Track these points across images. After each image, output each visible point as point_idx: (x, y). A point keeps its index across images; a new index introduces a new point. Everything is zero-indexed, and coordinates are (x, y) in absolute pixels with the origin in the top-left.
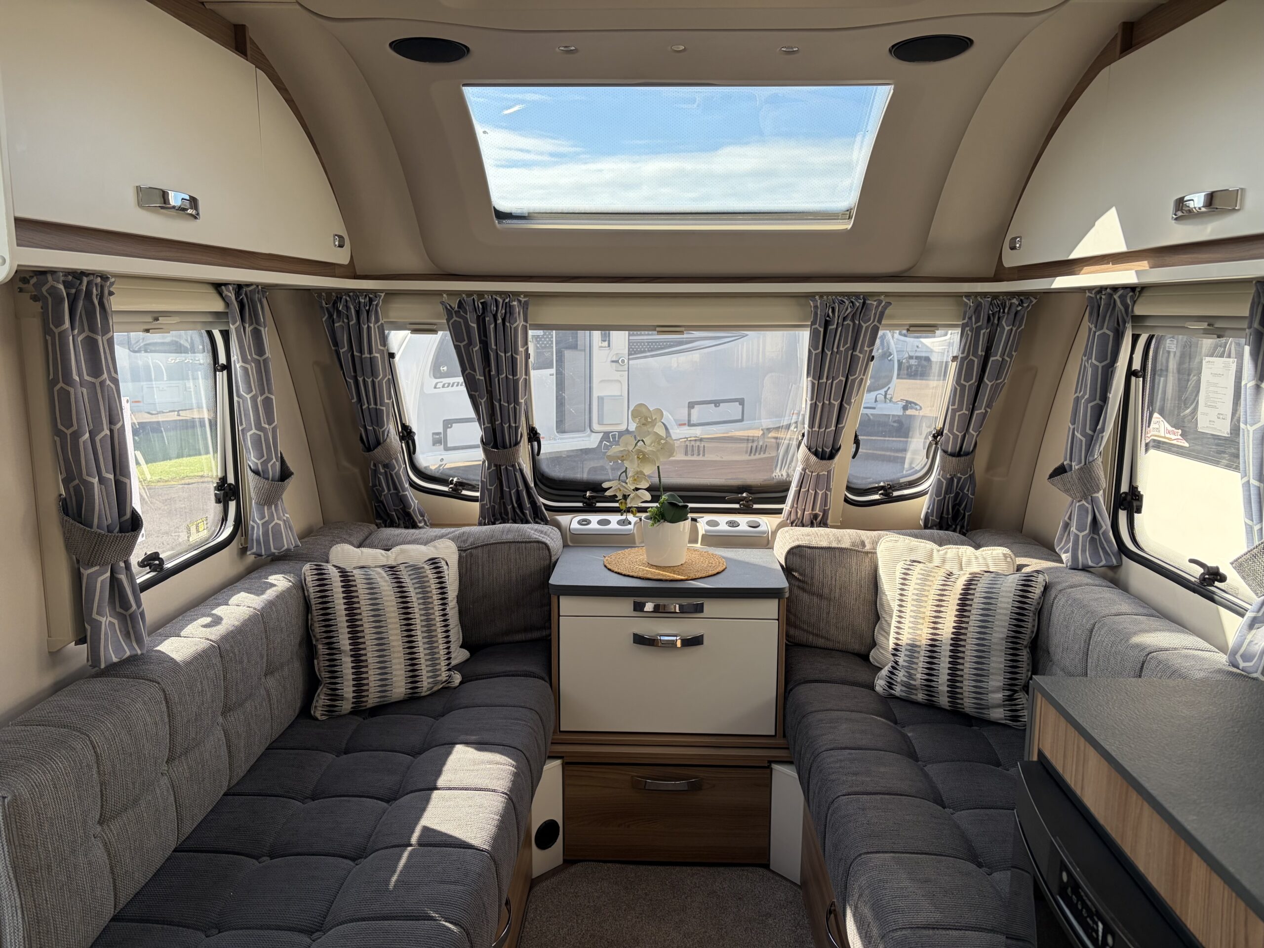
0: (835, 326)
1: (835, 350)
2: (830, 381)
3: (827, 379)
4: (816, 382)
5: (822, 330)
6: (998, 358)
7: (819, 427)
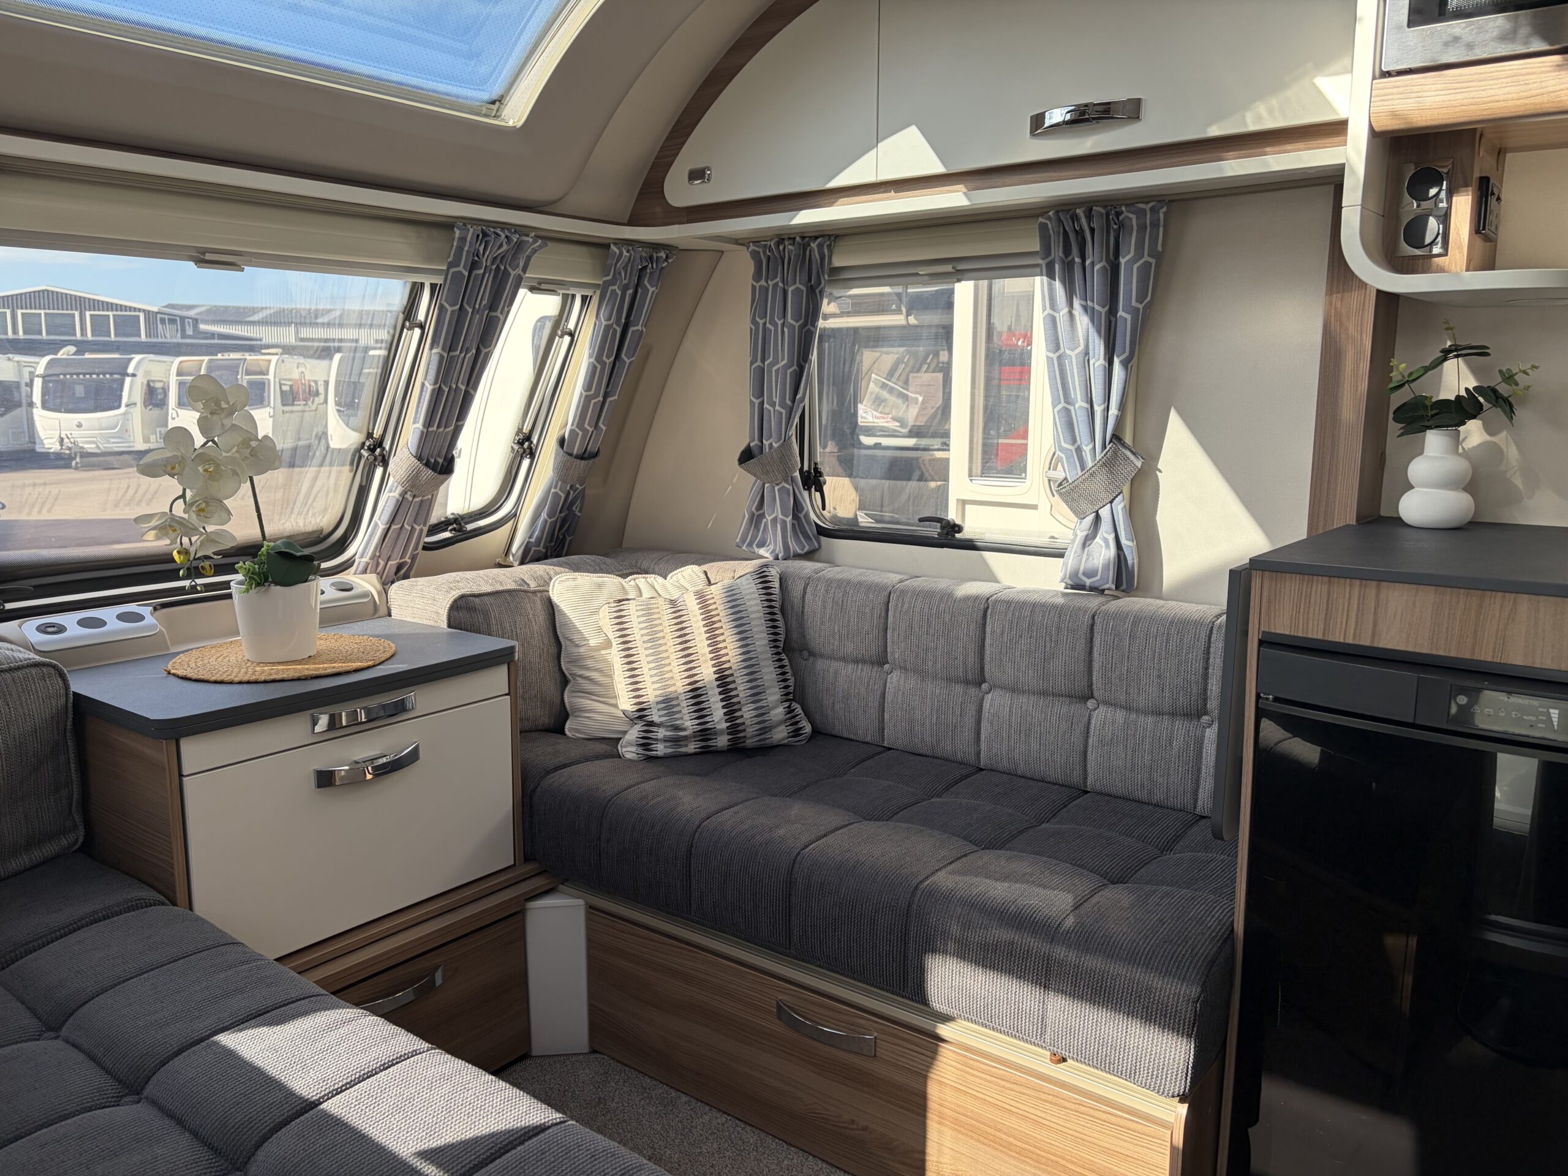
0: (482, 271)
1: (477, 306)
2: (463, 355)
3: (461, 352)
4: (445, 355)
5: (466, 274)
6: (639, 328)
7: (438, 427)
